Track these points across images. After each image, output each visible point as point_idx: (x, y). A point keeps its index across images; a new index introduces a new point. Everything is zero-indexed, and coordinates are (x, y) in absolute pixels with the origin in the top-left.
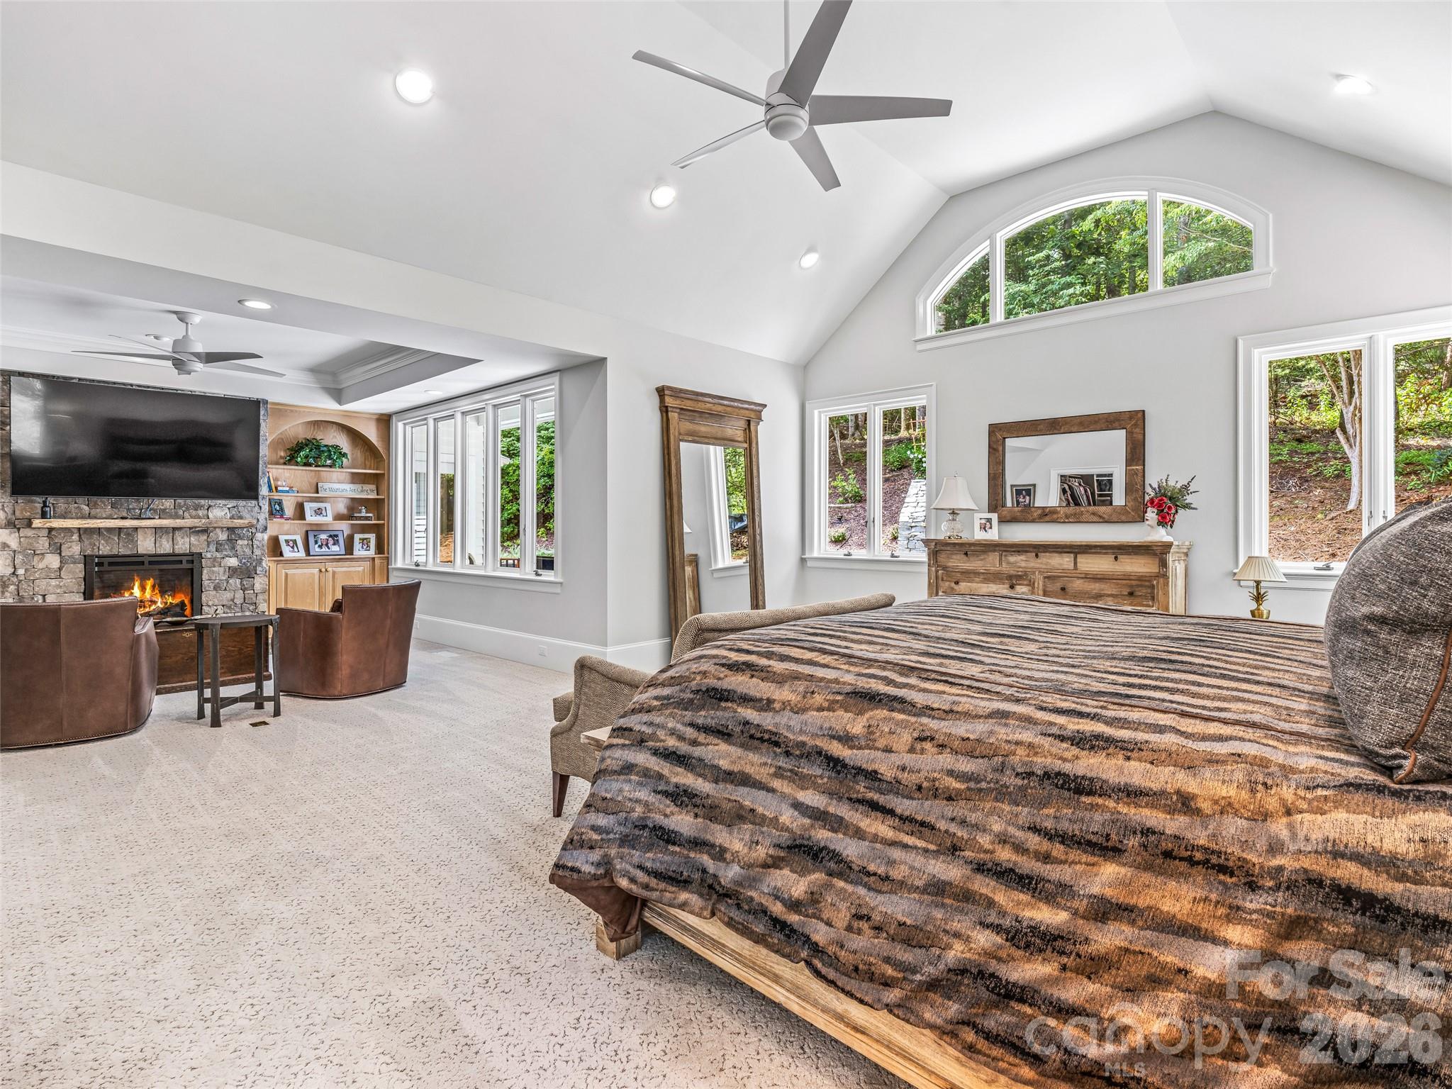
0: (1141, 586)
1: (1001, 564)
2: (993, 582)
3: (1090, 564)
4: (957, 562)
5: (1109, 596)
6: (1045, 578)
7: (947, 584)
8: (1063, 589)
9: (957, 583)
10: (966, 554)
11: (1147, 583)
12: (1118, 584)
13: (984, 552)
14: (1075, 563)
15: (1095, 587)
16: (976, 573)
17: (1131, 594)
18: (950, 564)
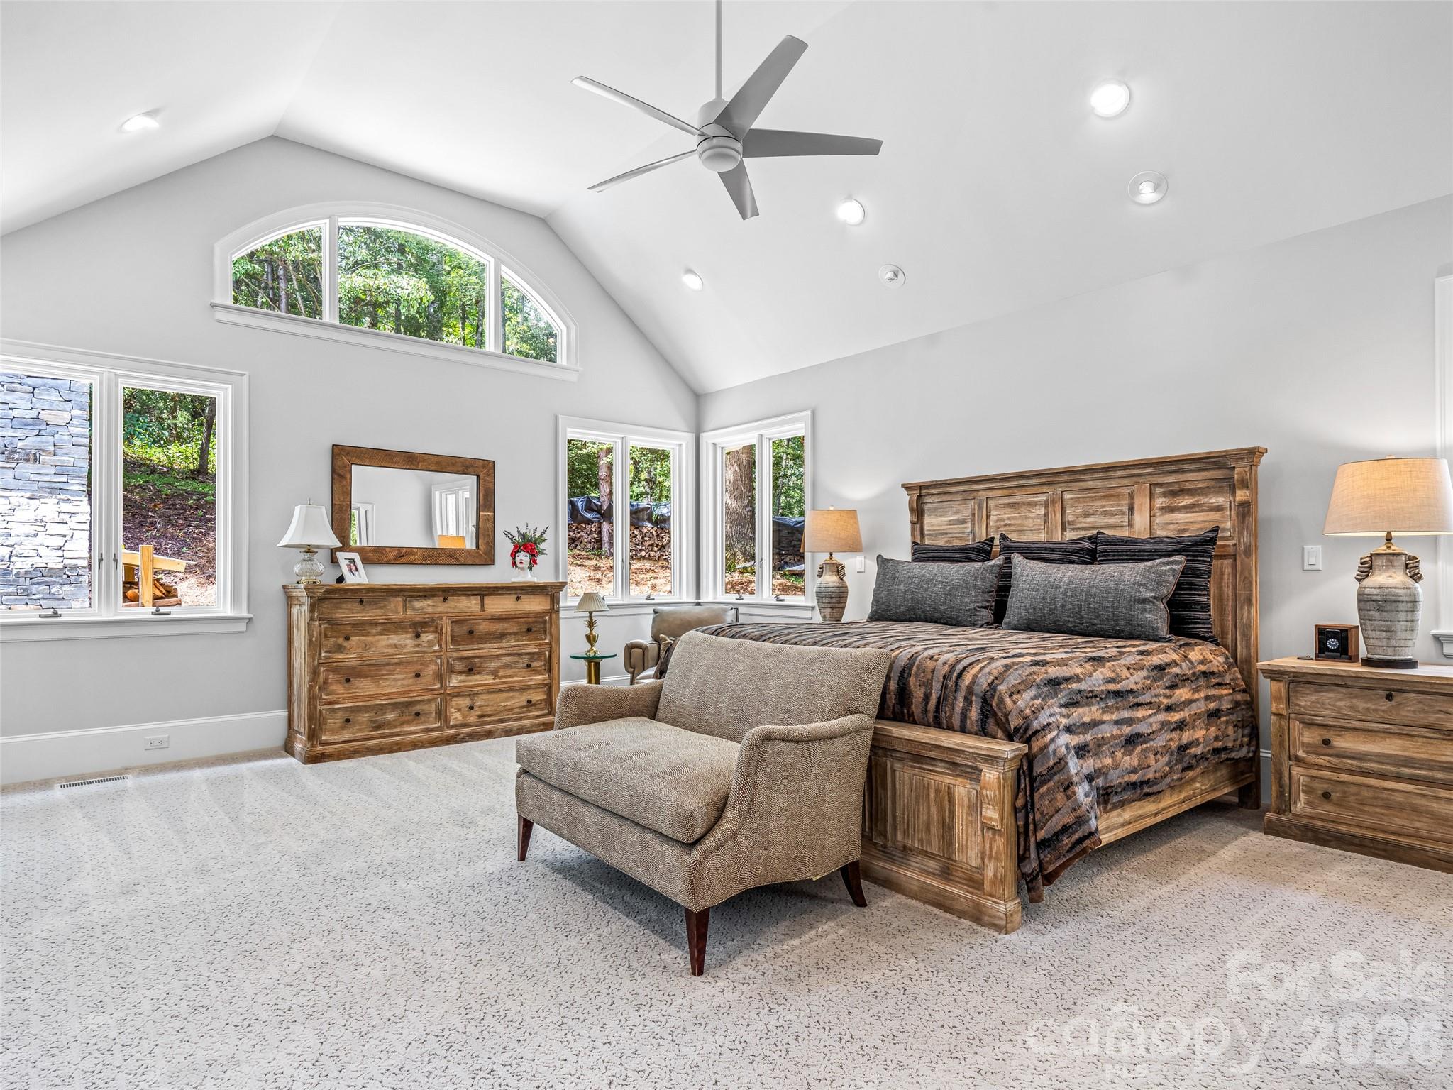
0: (536, 622)
1: (405, 611)
2: (395, 633)
3: (498, 605)
4: (350, 613)
5: (511, 634)
6: (452, 622)
7: (332, 641)
8: (471, 632)
9: (347, 638)
10: (361, 602)
11: (540, 620)
12: (518, 622)
13: (384, 598)
14: (482, 606)
15: (498, 627)
16: (373, 624)
17: (529, 630)
18: (338, 616)
